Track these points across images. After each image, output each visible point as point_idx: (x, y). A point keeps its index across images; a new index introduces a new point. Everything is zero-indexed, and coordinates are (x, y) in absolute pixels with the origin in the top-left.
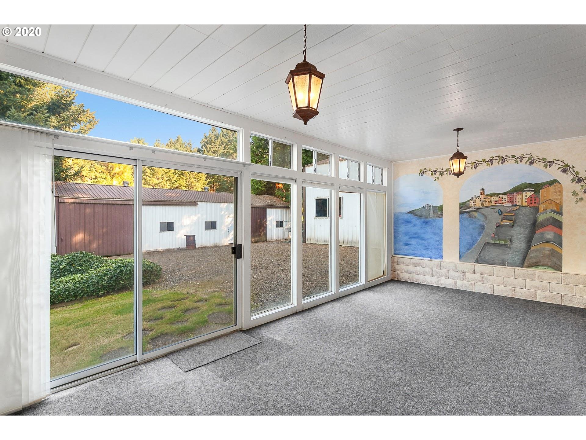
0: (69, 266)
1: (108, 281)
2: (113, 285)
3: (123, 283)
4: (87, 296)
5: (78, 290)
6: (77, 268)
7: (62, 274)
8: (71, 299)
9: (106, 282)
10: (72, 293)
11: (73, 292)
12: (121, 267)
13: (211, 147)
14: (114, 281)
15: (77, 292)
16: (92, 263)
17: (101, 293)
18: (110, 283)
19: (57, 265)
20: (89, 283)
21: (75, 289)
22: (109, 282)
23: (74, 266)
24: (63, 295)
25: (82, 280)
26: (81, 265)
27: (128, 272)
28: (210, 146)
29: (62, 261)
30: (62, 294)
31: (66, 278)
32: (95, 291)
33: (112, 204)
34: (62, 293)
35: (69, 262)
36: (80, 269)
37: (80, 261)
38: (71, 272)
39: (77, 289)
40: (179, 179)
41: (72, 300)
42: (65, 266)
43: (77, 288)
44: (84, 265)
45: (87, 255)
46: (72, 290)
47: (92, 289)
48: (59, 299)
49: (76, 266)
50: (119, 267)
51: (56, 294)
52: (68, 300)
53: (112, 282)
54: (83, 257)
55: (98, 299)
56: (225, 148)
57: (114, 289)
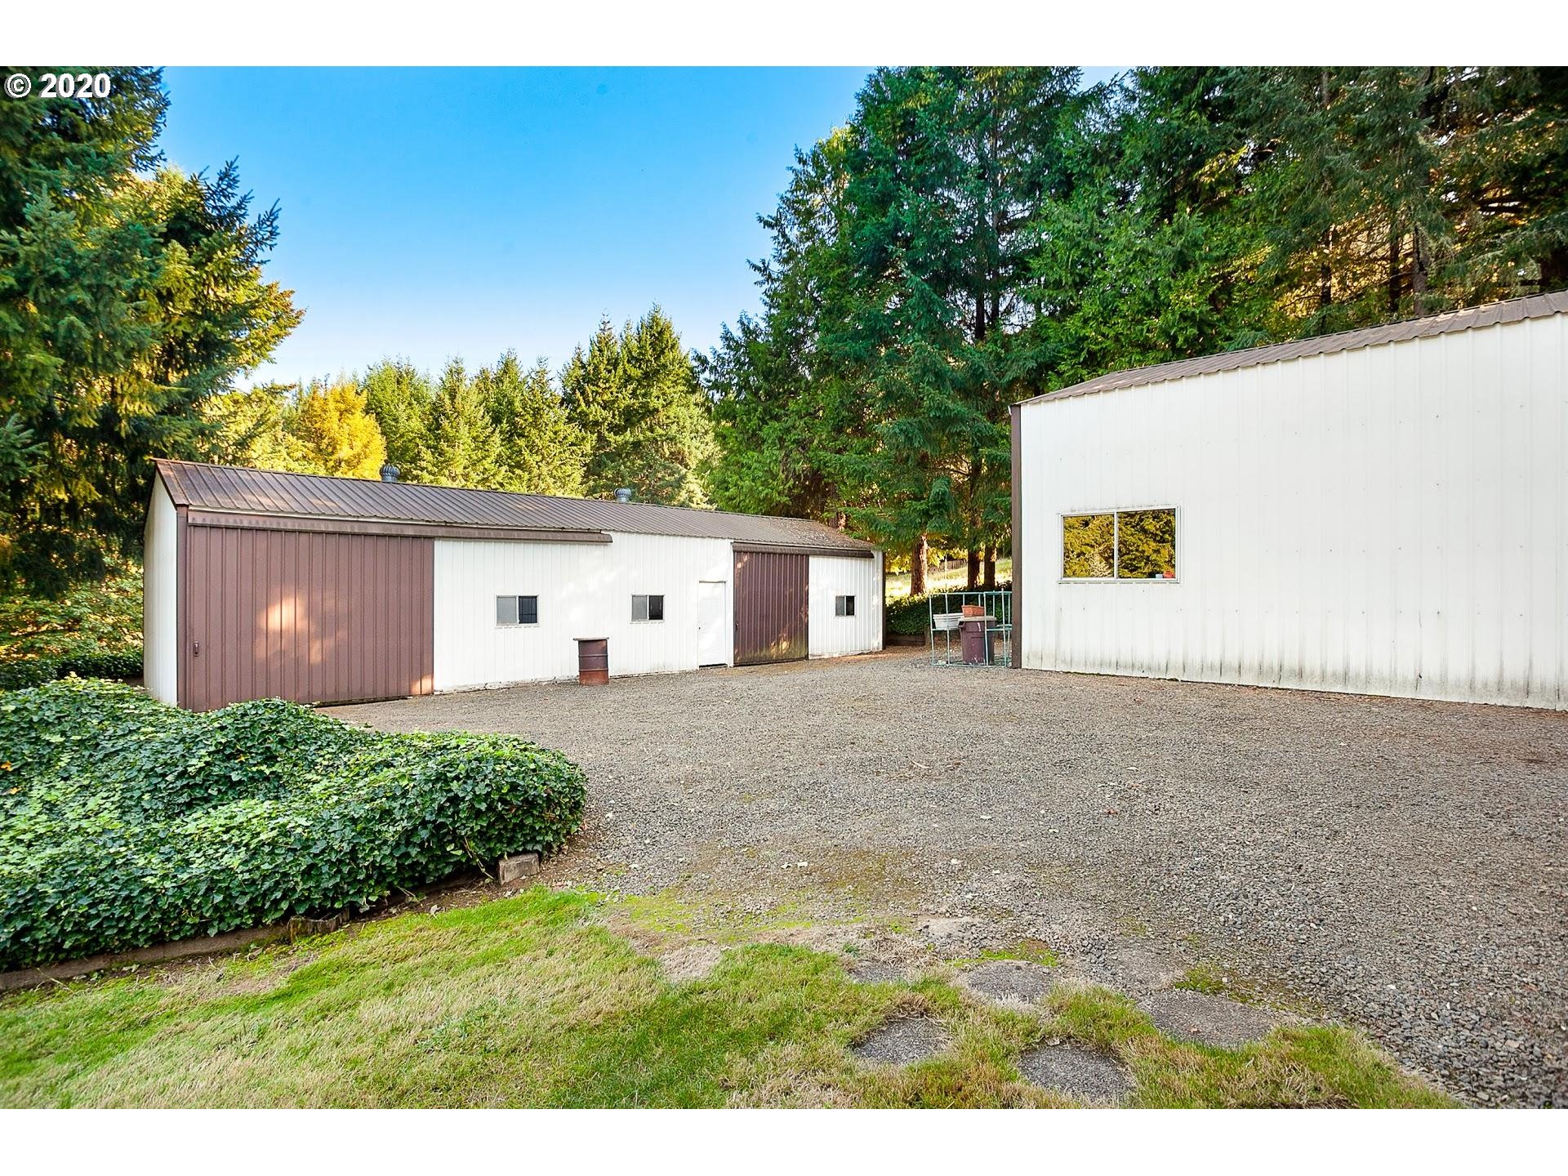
0: (223, 761)
1: (398, 844)
2: (418, 863)
3: (460, 852)
4: (310, 913)
5: (269, 889)
6: (254, 769)
7: (198, 793)
8: (237, 921)
9: (387, 851)
10: (242, 902)
11: (245, 894)
12: (447, 781)
13: (597, 393)
14: (421, 845)
15: (264, 895)
16: (312, 748)
17: (369, 902)
18: (407, 855)
19: (178, 756)
20: (316, 855)
21: (253, 882)
22: (403, 849)
23: (243, 759)
24: (199, 906)
25: (286, 836)
26: (270, 758)
27: (483, 807)
28: (594, 388)
29: (198, 736)
30: (197, 901)
31: (216, 819)
32: (342, 894)
33: (354, 535)
34: (195, 896)
35: (225, 746)
36: (267, 772)
37: (265, 740)
38: (234, 785)
39: (264, 881)
40: (511, 478)
41: (238, 928)
42: (208, 759)
43: (265, 878)
44: (280, 756)
45: (290, 714)
46: (240, 886)
47: (330, 884)
48: (182, 923)
49: (251, 761)
50: (437, 780)
51: (171, 900)
52: (224, 927)
53: (414, 851)
54: (275, 722)
55: (355, 928)
56: (634, 394)
57: (422, 878)
